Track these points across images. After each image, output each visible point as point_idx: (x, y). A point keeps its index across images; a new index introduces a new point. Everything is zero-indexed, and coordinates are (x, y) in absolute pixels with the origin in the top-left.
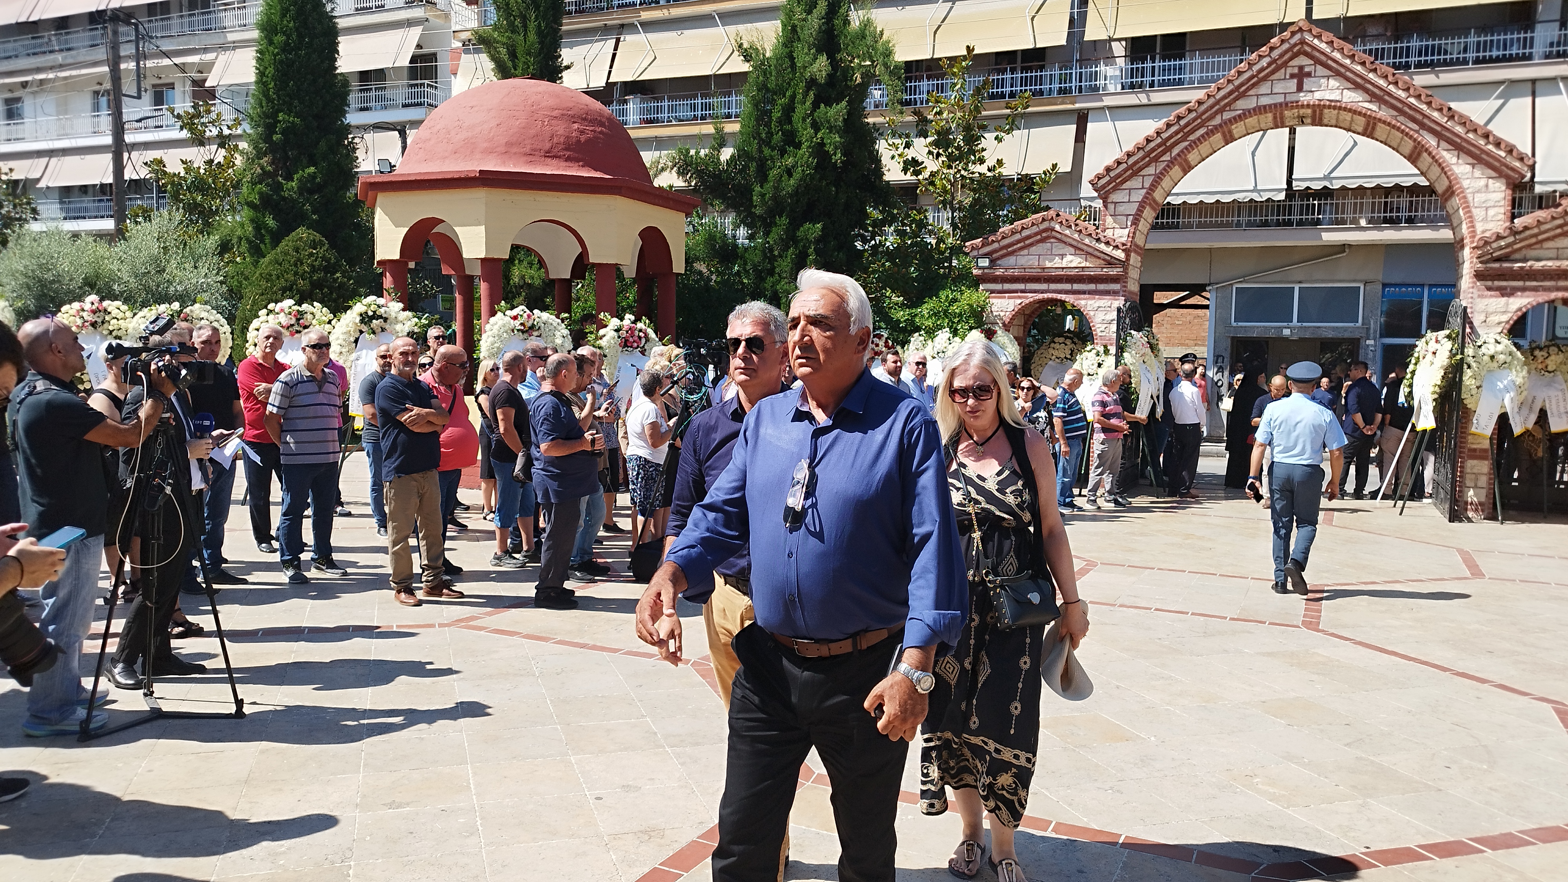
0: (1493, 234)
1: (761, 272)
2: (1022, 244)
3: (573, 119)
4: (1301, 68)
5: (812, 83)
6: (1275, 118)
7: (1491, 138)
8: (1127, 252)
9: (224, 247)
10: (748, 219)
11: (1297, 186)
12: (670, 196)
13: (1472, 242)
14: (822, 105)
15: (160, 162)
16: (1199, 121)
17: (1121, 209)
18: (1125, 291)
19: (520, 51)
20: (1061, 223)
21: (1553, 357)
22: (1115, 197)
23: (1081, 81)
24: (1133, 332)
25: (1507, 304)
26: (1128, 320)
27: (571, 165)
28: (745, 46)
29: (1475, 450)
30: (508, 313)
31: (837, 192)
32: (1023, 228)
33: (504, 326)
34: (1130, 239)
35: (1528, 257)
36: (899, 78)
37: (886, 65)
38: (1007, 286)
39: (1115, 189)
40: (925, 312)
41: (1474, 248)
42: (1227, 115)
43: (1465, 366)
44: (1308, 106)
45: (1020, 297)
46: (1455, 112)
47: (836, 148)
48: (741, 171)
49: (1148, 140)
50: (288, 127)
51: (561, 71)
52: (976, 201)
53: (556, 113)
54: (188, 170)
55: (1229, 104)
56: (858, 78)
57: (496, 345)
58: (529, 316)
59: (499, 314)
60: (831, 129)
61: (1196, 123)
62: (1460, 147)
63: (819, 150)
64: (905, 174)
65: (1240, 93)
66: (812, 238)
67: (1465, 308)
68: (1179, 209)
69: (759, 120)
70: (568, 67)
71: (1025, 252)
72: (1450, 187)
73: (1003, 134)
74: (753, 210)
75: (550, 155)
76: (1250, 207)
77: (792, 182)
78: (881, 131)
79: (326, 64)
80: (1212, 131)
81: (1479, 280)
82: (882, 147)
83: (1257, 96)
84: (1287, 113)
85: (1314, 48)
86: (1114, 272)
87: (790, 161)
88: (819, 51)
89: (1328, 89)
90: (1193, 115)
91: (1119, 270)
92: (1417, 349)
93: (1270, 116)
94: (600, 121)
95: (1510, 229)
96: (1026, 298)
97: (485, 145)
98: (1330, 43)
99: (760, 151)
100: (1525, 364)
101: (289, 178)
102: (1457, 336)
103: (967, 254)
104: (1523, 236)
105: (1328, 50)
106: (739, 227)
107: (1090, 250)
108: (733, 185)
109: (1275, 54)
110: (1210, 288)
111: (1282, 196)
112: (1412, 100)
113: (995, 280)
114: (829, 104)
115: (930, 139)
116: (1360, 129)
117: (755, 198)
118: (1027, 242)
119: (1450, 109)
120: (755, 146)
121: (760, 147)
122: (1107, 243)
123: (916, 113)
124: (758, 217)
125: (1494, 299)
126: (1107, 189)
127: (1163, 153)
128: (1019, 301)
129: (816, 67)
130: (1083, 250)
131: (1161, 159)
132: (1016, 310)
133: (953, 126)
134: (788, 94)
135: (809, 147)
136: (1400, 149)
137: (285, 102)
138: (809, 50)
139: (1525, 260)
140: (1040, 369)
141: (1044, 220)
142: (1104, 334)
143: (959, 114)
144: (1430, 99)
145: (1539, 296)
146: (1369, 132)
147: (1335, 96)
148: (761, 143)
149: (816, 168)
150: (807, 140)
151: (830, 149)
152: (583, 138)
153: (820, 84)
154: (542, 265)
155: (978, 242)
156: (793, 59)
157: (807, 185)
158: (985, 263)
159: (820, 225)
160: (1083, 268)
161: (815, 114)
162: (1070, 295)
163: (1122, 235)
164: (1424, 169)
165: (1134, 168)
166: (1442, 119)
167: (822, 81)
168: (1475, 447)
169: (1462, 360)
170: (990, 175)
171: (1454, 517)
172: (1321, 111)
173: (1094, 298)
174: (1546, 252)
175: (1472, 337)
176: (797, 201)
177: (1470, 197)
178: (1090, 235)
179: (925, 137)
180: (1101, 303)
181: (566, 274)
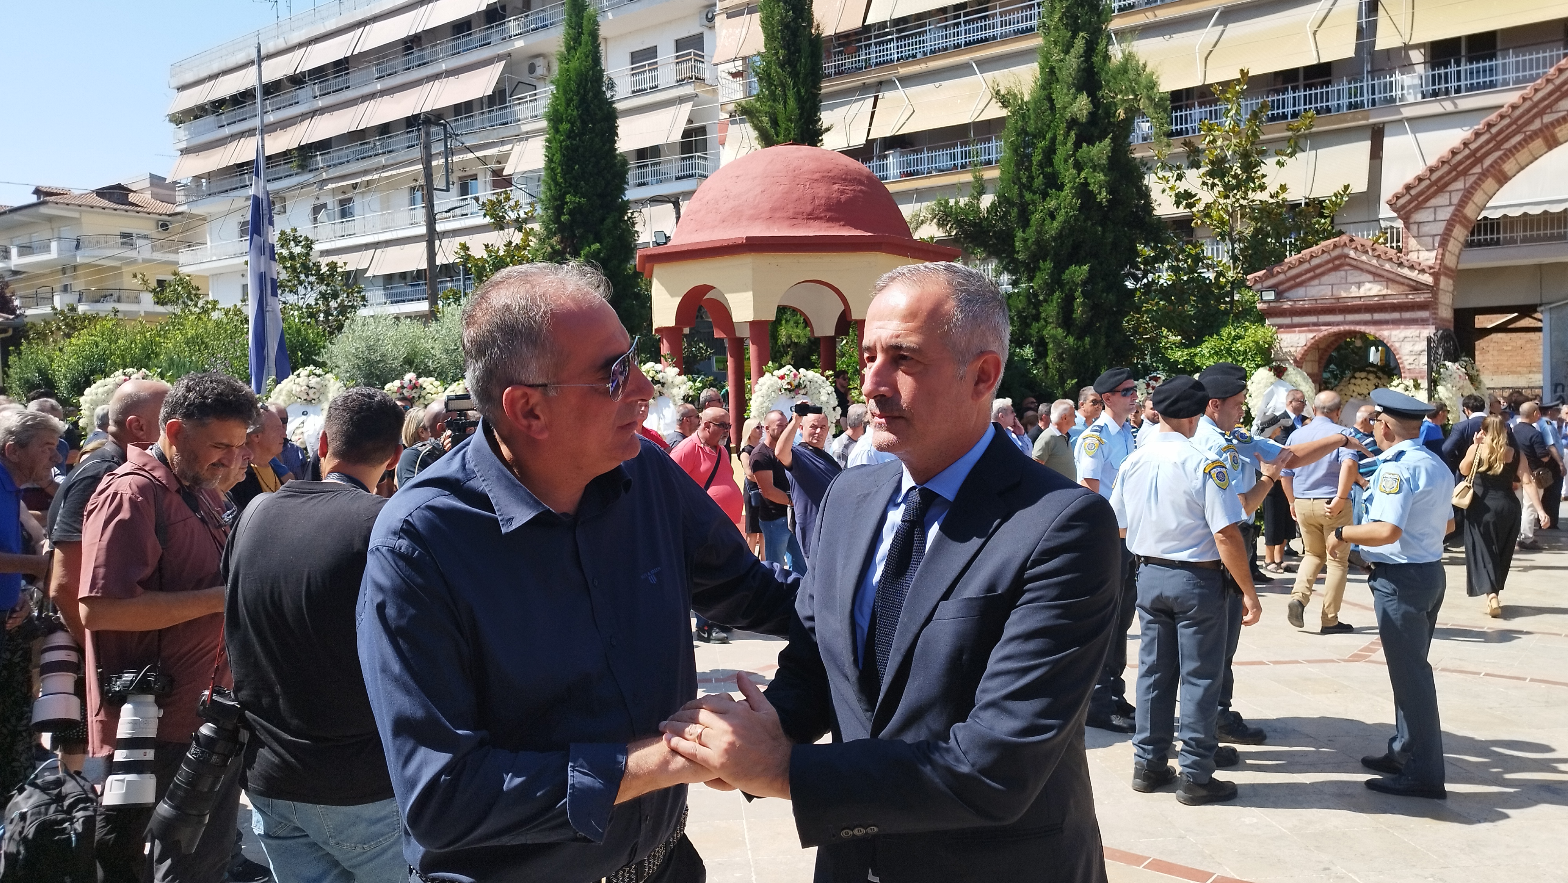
1: (1026, 318)
2: (1312, 274)
3: (834, 180)
5: (1073, 123)
8: (1436, 276)
10: (1010, 264)
12: (930, 248)
14: (1085, 144)
15: (466, 248)
16: (1515, 126)
17: (1426, 229)
18: (1435, 319)
19: (781, 119)
20: (1356, 249)
22: (1420, 216)
23: (1373, 93)
24: (1447, 363)
26: (1440, 351)
27: (833, 225)
28: (1002, 93)
30: (776, 373)
31: (1104, 232)
32: (1312, 257)
33: (772, 386)
34: (1438, 262)
36: (1165, 110)
37: (1150, 99)
38: (1297, 320)
39: (1418, 207)
40: (1206, 352)
45: (1311, 331)
47: (1101, 187)
48: (1001, 218)
49: (1454, 153)
50: (574, 208)
51: (821, 135)
52: (1257, 231)
53: (816, 176)
54: (489, 253)
56: (1121, 113)
57: (765, 405)
58: (795, 376)
59: (767, 375)
60: (1094, 168)
61: (1511, 129)
63: (1084, 191)
64: (1178, 207)
66: (1078, 280)
68: (1498, 223)
69: (1019, 165)
70: (828, 130)
71: (1316, 282)
73: (1285, 158)
74: (1016, 256)
75: (812, 217)
77: (1055, 224)
78: (1149, 165)
79: (606, 148)
80: (1531, 136)
82: (1151, 181)
86: (1421, 298)
87: (1052, 204)
88: (1079, 90)
90: (1506, 122)
91: (1426, 295)
94: (860, 180)
96: (1320, 331)
97: (752, 212)
99: (1021, 196)
101: (577, 254)
103: (1250, 288)
106: (1002, 273)
107: (1391, 276)
108: (995, 232)
110: (1542, 308)
113: (1283, 313)
114: (1091, 142)
115: (1203, 170)
117: (1017, 244)
118: (1318, 271)
120: (1016, 191)
121: (1021, 191)
122: (1412, 267)
123: (1185, 144)
124: (1023, 263)
126: (1408, 208)
127: (1473, 165)
128: (1311, 335)
129: (1075, 107)
130: (1383, 277)
131: (1471, 172)
132: (1309, 344)
133: (1229, 153)
134: (1048, 136)
135: (1072, 188)
137: (571, 185)
138: (1069, 90)
141: (1335, 246)
142: (1412, 366)
143: (1234, 141)
148: (1022, 187)
149: (1080, 209)
150: (1070, 182)
151: (1095, 188)
152: (843, 198)
153: (1082, 124)
154: (807, 323)
155: (1260, 273)
156: (1051, 100)
157: (1071, 226)
158: (1270, 296)
159: (1086, 267)
160: (1384, 296)
161: (1078, 154)
162: (1371, 326)
163: (1429, 257)
165: (1439, 184)
167: (1083, 120)
170: (1272, 202)
173: (1398, 328)
176: (1062, 244)
178: (1390, 260)
179: (1198, 168)
180: (1408, 333)
181: (830, 331)
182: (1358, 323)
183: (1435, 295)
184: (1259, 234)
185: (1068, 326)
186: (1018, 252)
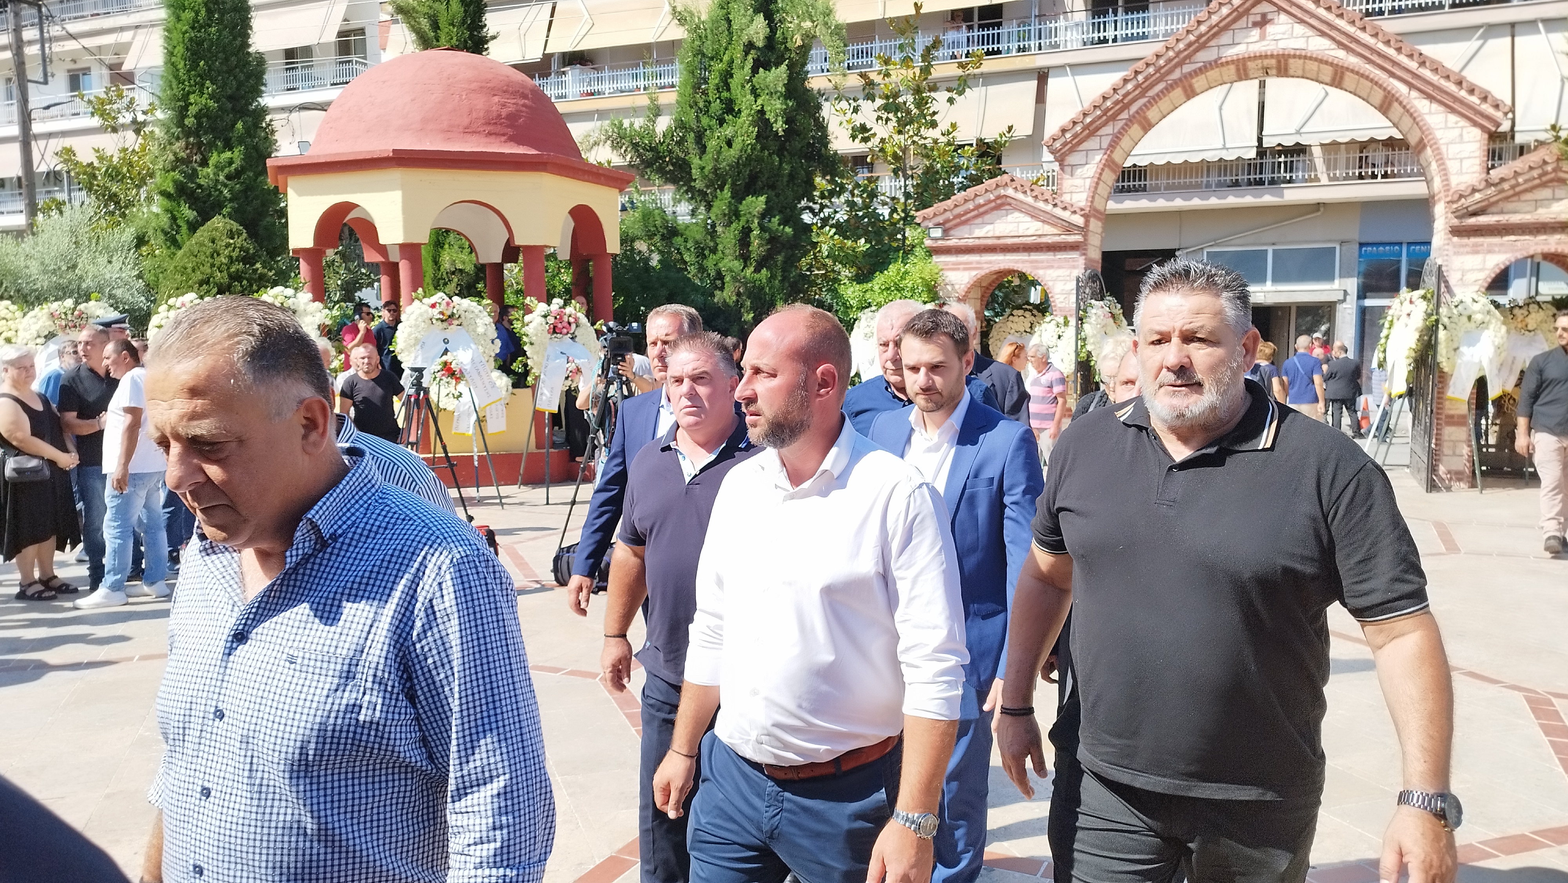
0: (1468, 187)
1: (703, 249)
2: (976, 212)
3: (492, 91)
4: (1264, 15)
5: (750, 46)
6: (1238, 70)
7: (1464, 85)
8: (1086, 217)
9: (141, 241)
11: (1268, 142)
12: (607, 173)
13: (1447, 196)
14: (761, 70)
15: (69, 151)
16: (1158, 75)
17: (1079, 171)
18: (1085, 259)
19: (443, 23)
20: (1016, 188)
21: (1533, 315)
22: (1071, 159)
23: (1040, 38)
24: (1093, 301)
25: (1484, 261)
26: (1087, 290)
27: (493, 140)
28: (679, 9)
29: (1452, 417)
31: (781, 163)
32: (976, 195)
34: (1089, 204)
35: (1505, 210)
36: (841, 38)
37: (827, 25)
38: (962, 257)
39: (1072, 150)
40: (876, 287)
41: (1449, 202)
42: (1187, 68)
43: (1441, 327)
44: (1272, 56)
45: (974, 269)
46: (1427, 57)
47: (777, 115)
48: (679, 143)
49: (1105, 98)
50: (200, 110)
51: (487, 42)
52: (928, 168)
53: (474, 86)
54: (101, 159)
55: (1189, 56)
56: (798, 40)
57: (413, 336)
58: (448, 304)
59: (417, 302)
60: (771, 94)
61: (1154, 78)
62: (1432, 94)
63: (760, 119)
64: (853, 142)
65: (1201, 44)
66: (755, 212)
67: (1440, 267)
68: (1146, 171)
69: (696, 87)
70: (494, 38)
71: (979, 220)
72: (1422, 140)
73: (955, 96)
74: (693, 184)
75: (468, 131)
76: (1220, 166)
77: (732, 152)
78: (826, 96)
79: (237, 43)
80: (1171, 85)
81: (1455, 236)
82: (827, 111)
83: (1218, 46)
84: (1251, 65)
86: (1073, 239)
87: (728, 131)
88: (756, 11)
89: (1293, 38)
90: (1151, 70)
91: (1077, 236)
92: (1391, 312)
94: (523, 93)
95: (1486, 181)
96: (982, 269)
97: (400, 122)
99: (698, 121)
100: (1504, 323)
101: (204, 163)
102: (1432, 296)
103: (919, 224)
104: (1499, 187)
106: (680, 201)
107: (1046, 216)
108: (671, 158)
109: (1236, 1)
111: (1252, 154)
112: (1381, 46)
113: (948, 251)
114: (767, 68)
115: (878, 104)
116: (1328, 79)
117: (693, 171)
118: (981, 210)
119: (1421, 54)
120: (693, 116)
121: (698, 116)
122: (1065, 208)
123: (861, 77)
124: (700, 192)
125: (1469, 258)
126: (1063, 151)
127: (1121, 110)
128: (974, 273)
129: (751, 30)
130: (1039, 217)
131: (1119, 117)
132: (972, 282)
133: (903, 88)
134: (726, 58)
135: (749, 115)
136: (1370, 100)
138: (746, 10)
139: (1502, 212)
141: (998, 186)
142: (1063, 305)
143: (909, 77)
144: (1400, 44)
145: (1517, 251)
146: (1338, 82)
147: (1300, 44)
148: (699, 112)
149: (758, 137)
150: (747, 108)
151: (771, 116)
152: (504, 112)
153: (758, 49)
154: (472, 249)
155: (929, 211)
156: (729, 21)
157: (749, 155)
158: (937, 233)
159: (762, 199)
160: (1040, 236)
161: (754, 80)
162: (1028, 265)
163: (1080, 199)
164: (1396, 120)
165: (1091, 128)
166: (1413, 65)
167: (760, 44)
168: (1452, 412)
169: (1437, 321)
170: (943, 139)
171: (1432, 486)
172: (1286, 61)
173: (1052, 267)
174: (1524, 204)
175: (1448, 296)
176: (739, 173)
177: (1444, 149)
178: (1046, 200)
179: (873, 101)
180: (1061, 272)
181: (496, 257)
182: (1017, 262)
183: (1085, 236)
184: (929, 171)
185: (745, 258)
186: (695, 180)
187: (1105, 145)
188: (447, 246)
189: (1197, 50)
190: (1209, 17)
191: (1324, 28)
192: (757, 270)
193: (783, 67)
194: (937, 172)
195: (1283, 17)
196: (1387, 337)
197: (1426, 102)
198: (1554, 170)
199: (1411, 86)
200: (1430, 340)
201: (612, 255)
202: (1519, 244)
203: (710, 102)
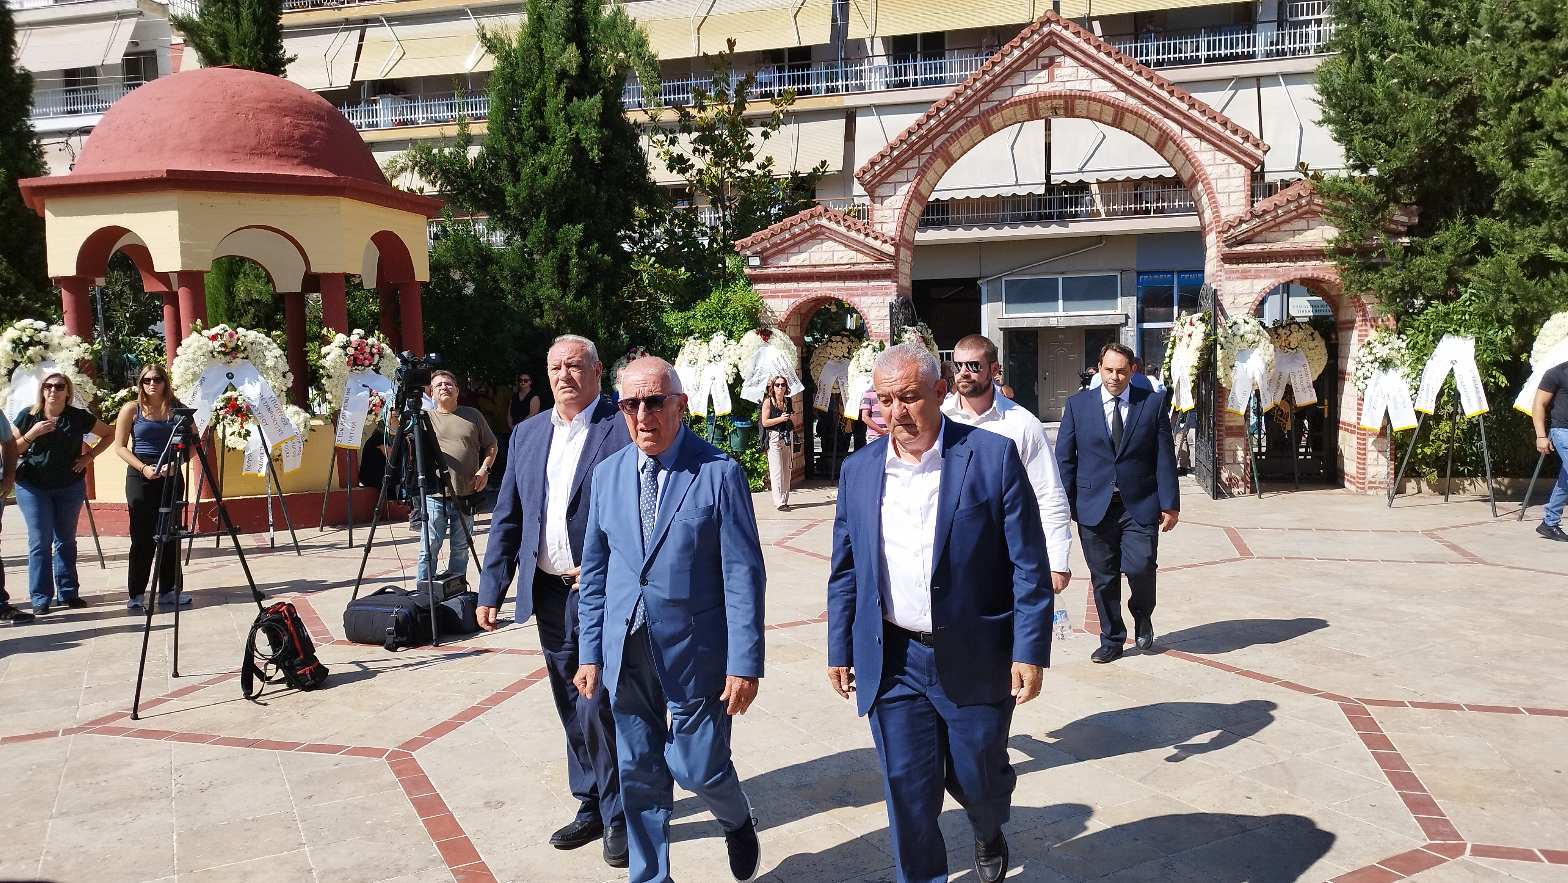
0: (1235, 219)
2: (792, 242)
3: (285, 112)
4: (1051, 59)
5: (563, 75)
6: (1030, 109)
7: (1229, 125)
8: (896, 246)
11: (1056, 180)
13: (1217, 227)
14: (575, 99)
16: (958, 112)
17: (887, 202)
18: (897, 287)
19: (233, 41)
20: (829, 219)
21: (1295, 335)
22: (880, 191)
23: (847, 80)
24: (906, 327)
25: (1250, 286)
26: (901, 315)
28: (488, 36)
29: (1231, 428)
30: (206, 332)
31: (598, 192)
32: (793, 225)
33: (200, 348)
34: (898, 233)
35: (1268, 240)
36: (655, 69)
37: (639, 55)
38: (780, 286)
39: (881, 183)
40: (698, 315)
41: (1219, 232)
42: (984, 107)
43: (1219, 347)
44: (1060, 96)
45: (792, 297)
47: (593, 144)
48: (491, 170)
49: (910, 133)
51: (284, 64)
53: (262, 105)
55: (986, 95)
56: (612, 70)
57: (191, 370)
58: (231, 336)
59: (196, 335)
60: (586, 123)
61: (955, 115)
62: (1202, 134)
63: (576, 146)
64: (671, 172)
65: (996, 84)
66: (573, 240)
67: (1216, 291)
68: (947, 205)
69: (509, 115)
70: (291, 60)
71: (796, 249)
72: (1193, 175)
73: (769, 130)
74: (507, 212)
75: (256, 152)
76: (1014, 202)
77: (547, 180)
78: (643, 128)
80: (971, 122)
81: (1225, 263)
82: (644, 142)
83: (1012, 86)
84: (1041, 104)
85: (1063, 39)
86: (885, 267)
87: (543, 159)
88: (569, 41)
89: (1077, 80)
90: (952, 107)
91: (888, 265)
92: (1173, 334)
93: (1025, 106)
94: (318, 114)
95: (1251, 213)
96: (801, 296)
97: (176, 142)
98: (1077, 34)
99: (511, 148)
100: (1271, 342)
102: (1210, 318)
103: (738, 253)
104: (1262, 219)
105: (1075, 40)
106: (494, 229)
107: (859, 245)
109: (1026, 45)
110: (982, 282)
111: (1041, 190)
112: (1154, 89)
113: (767, 279)
114: (582, 97)
115: (694, 136)
116: (1109, 120)
117: (508, 198)
118: (797, 239)
119: (1190, 97)
120: (506, 143)
121: (511, 144)
122: (876, 238)
123: (676, 108)
124: (515, 219)
125: (1239, 282)
126: (873, 183)
127: (925, 145)
128: (793, 300)
129: (564, 58)
130: (852, 246)
131: (924, 152)
132: (791, 309)
133: (718, 122)
134: (538, 86)
135: (563, 143)
136: (1147, 139)
138: (558, 39)
139: (1265, 242)
140: (819, 369)
141: (812, 216)
142: (878, 330)
145: (1279, 276)
146: (1117, 122)
147: (1084, 86)
148: (511, 139)
149: (573, 166)
150: (561, 136)
151: (586, 145)
152: (297, 134)
153: (571, 77)
154: (269, 280)
155: (748, 240)
156: (541, 50)
157: (565, 183)
158: (755, 261)
159: (580, 227)
160: (854, 264)
161: (569, 108)
162: (843, 292)
163: (890, 229)
164: (1170, 158)
165: (898, 161)
166: (1184, 107)
167: (573, 73)
168: (1231, 424)
169: (1215, 340)
170: (759, 172)
171: (1218, 494)
172: (1073, 101)
173: (866, 294)
174: (1284, 234)
175: (1222, 318)
176: (555, 201)
177: (1213, 183)
178: (859, 231)
179: (689, 133)
180: (874, 299)
181: (296, 286)
182: (833, 289)
183: (896, 264)
184: (745, 202)
185: (563, 285)
186: (509, 208)
187: (911, 178)
188: (242, 275)
189: (993, 90)
190: (1003, 59)
191: (1106, 72)
192: (577, 298)
193: (598, 97)
194: (754, 203)
195: (1068, 60)
196: (1171, 356)
197: (1198, 140)
198: (1308, 203)
199: (1183, 126)
200: (1209, 358)
201: (423, 284)
202: (1280, 269)
203: (523, 130)
